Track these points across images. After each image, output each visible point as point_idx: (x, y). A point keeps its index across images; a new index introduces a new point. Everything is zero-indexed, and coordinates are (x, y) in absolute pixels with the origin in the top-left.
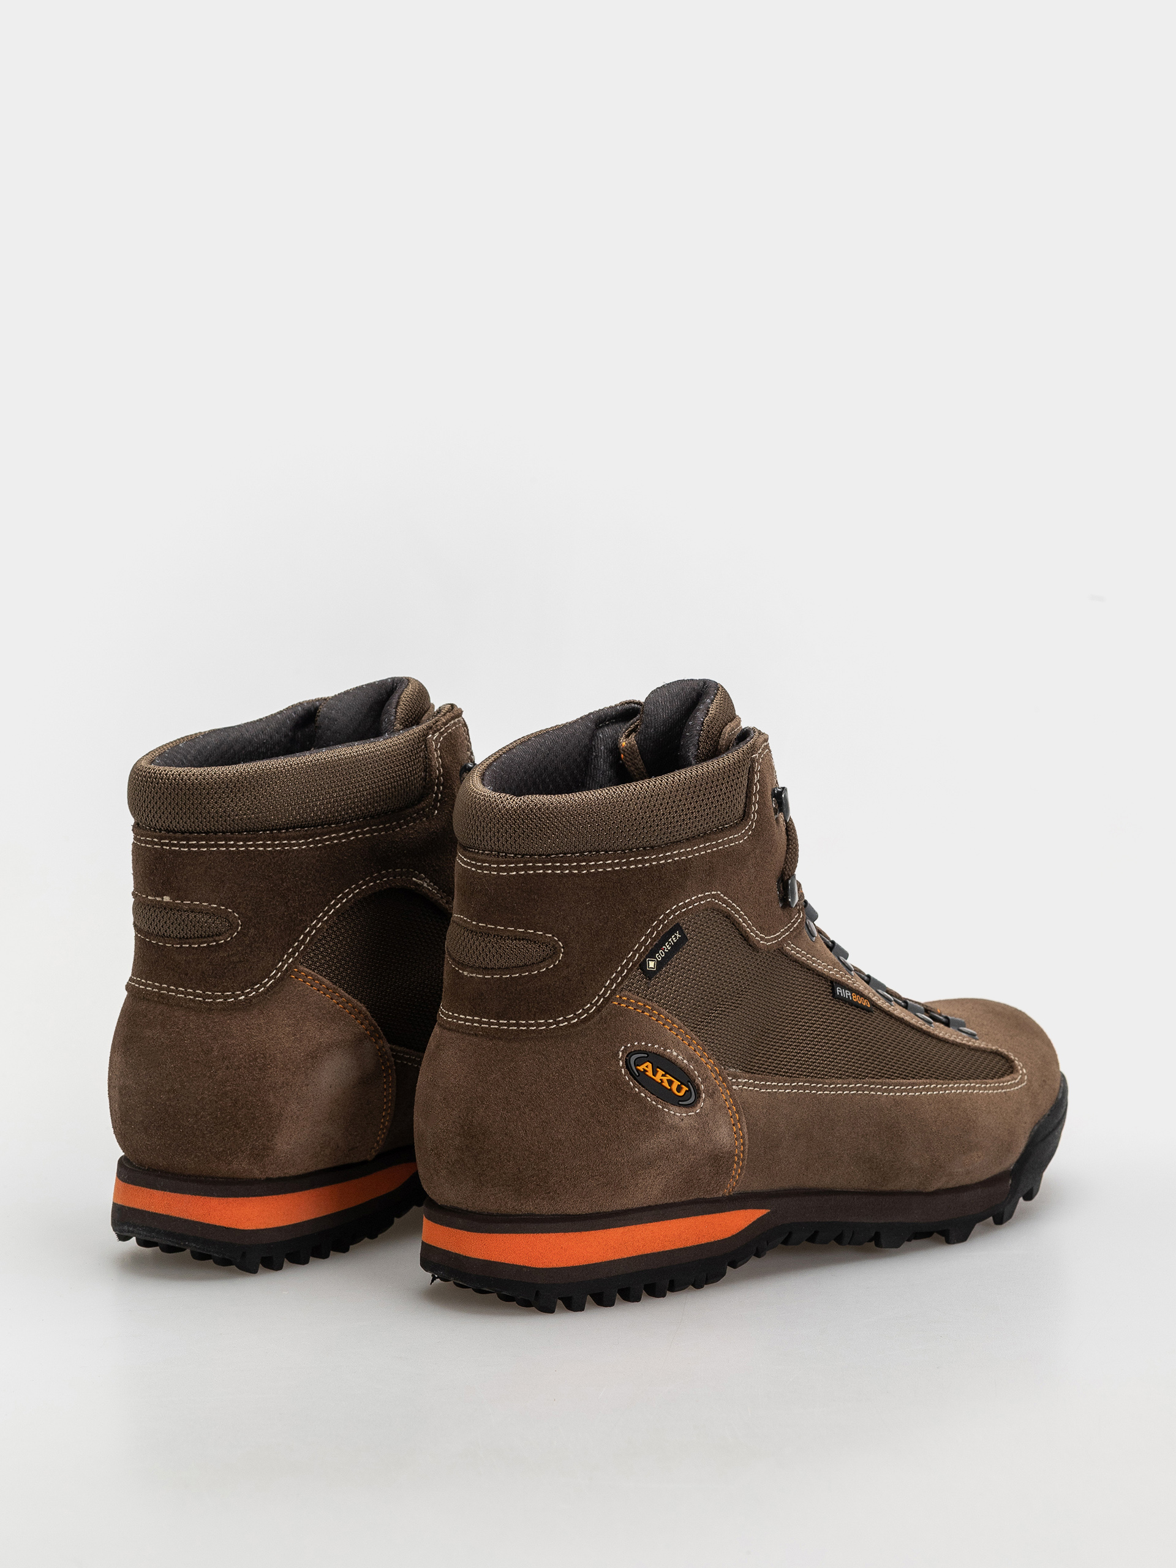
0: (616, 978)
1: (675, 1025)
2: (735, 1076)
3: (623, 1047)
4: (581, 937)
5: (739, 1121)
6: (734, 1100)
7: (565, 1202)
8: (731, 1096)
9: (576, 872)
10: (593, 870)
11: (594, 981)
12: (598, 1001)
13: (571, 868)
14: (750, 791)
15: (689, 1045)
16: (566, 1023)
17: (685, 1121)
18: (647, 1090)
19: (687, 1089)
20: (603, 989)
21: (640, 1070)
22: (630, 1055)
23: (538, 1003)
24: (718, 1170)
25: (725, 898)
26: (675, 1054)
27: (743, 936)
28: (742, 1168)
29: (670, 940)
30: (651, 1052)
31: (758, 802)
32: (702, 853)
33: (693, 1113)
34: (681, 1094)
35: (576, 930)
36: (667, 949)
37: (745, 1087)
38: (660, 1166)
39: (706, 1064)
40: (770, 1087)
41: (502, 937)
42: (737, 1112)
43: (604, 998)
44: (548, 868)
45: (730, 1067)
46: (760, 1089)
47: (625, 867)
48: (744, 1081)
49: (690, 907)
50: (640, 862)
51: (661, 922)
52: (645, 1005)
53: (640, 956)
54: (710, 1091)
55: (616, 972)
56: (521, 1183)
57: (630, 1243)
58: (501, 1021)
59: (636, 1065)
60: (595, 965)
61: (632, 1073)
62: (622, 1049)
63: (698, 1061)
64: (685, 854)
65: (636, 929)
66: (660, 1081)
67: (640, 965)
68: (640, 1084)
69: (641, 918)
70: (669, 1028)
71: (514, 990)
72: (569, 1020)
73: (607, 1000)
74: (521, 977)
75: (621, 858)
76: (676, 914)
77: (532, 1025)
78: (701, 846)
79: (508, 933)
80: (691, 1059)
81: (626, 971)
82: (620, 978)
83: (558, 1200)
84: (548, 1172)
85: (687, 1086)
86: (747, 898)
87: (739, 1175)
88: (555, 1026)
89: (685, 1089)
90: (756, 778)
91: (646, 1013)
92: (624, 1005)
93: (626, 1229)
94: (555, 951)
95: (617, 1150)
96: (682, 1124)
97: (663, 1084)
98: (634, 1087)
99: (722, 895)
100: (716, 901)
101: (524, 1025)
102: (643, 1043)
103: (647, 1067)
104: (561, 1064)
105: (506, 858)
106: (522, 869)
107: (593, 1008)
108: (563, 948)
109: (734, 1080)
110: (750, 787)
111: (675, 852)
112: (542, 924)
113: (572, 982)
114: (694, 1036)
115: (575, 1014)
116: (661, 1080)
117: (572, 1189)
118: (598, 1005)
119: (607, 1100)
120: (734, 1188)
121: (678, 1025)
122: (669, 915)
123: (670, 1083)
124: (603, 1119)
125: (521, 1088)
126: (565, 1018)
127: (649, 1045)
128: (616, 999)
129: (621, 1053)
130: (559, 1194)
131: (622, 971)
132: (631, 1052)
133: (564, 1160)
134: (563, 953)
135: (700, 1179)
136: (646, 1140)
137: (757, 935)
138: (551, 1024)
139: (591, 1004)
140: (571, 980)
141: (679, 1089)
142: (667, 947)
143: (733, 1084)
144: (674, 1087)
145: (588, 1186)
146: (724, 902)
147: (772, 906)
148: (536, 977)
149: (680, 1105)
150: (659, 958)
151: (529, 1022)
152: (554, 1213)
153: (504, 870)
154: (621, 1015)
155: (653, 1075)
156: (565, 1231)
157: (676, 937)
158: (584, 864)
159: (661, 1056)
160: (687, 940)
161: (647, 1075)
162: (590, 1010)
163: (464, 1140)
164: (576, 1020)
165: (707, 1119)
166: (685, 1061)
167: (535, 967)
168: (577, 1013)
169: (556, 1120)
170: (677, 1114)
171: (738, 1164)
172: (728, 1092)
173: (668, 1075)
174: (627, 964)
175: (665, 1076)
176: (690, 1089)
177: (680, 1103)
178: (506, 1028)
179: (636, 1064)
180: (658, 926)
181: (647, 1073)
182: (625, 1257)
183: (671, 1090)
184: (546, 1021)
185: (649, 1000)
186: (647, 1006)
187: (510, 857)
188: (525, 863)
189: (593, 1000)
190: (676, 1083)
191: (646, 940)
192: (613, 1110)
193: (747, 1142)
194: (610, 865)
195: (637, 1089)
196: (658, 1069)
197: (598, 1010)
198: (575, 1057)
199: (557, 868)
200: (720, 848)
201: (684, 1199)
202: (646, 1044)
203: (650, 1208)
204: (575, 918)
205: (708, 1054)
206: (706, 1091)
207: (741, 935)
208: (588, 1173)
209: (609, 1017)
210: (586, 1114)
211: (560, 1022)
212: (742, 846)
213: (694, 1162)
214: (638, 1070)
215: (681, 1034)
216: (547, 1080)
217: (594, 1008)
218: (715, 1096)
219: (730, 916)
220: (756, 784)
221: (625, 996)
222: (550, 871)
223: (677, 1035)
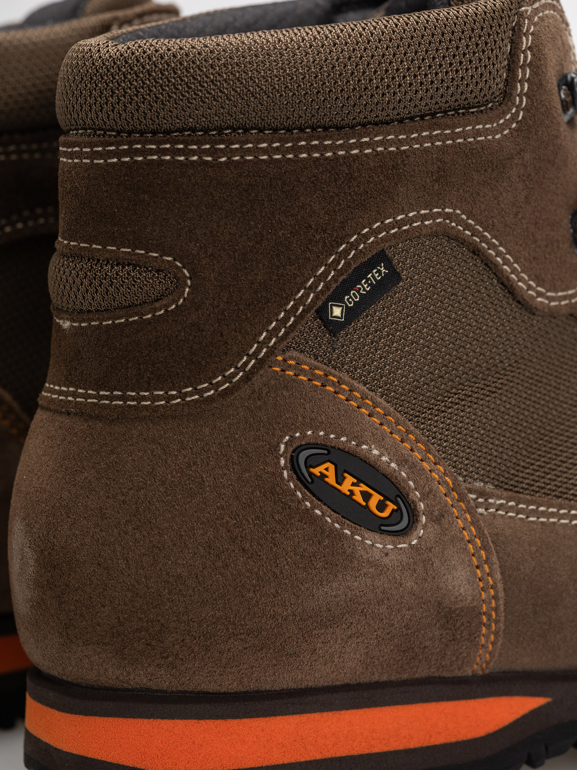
0: (277, 329)
1: (378, 409)
2: (481, 493)
3: (287, 438)
4: (218, 262)
5: (486, 562)
6: (479, 529)
7: (194, 673)
8: (473, 523)
9: (209, 159)
10: (237, 158)
11: (240, 332)
12: (246, 364)
13: (201, 152)
14: (513, 61)
15: (402, 441)
16: (197, 397)
17: (392, 557)
18: (325, 504)
19: (395, 508)
20: (256, 345)
21: (315, 475)
22: (299, 450)
23: (153, 365)
24: (454, 635)
25: (470, 221)
26: (376, 452)
27: (505, 286)
28: (496, 634)
29: (369, 276)
30: (334, 447)
31: (528, 81)
32: (426, 145)
33: (405, 545)
34: (385, 514)
35: (210, 251)
36: (364, 290)
37: (500, 512)
38: (351, 623)
39: (430, 471)
40: (543, 514)
41: (98, 261)
42: (484, 547)
43: (256, 359)
44: (165, 152)
45: (475, 480)
46: (528, 517)
47: (290, 156)
48: (499, 502)
49: (405, 228)
50: (316, 148)
51: (353, 246)
52: (326, 375)
53: (316, 298)
54: (436, 513)
55: (277, 320)
56: (123, 640)
57: (311, 739)
58: (101, 393)
59: (307, 467)
60: (242, 307)
61: (300, 478)
62: (285, 440)
63: (415, 466)
64: (395, 143)
65: (308, 254)
66: (348, 493)
67: (317, 311)
68: (314, 495)
69: (318, 237)
70: (367, 412)
71: (118, 344)
72: (200, 392)
73: (261, 363)
74: (127, 324)
75: (283, 141)
76: (380, 236)
77: (144, 398)
78: (424, 134)
79: (107, 255)
80: (402, 462)
81: (292, 319)
82: (283, 330)
83: (183, 668)
84: (162, 625)
85: (395, 503)
86: (511, 228)
87: (493, 644)
88: (179, 400)
89: (391, 506)
90: (526, 42)
91: (328, 388)
92: (291, 373)
93: (304, 717)
94: (180, 283)
95: (274, 596)
96: (386, 560)
97: (354, 497)
98: (304, 499)
99: (464, 217)
100: (454, 224)
101: (133, 399)
102: (322, 433)
103: (327, 469)
104: (186, 460)
105: (104, 137)
106: (125, 153)
107: (238, 374)
108: (190, 278)
109: (480, 500)
110: (514, 55)
111: (377, 139)
112: (157, 240)
113: (204, 333)
114: (412, 428)
115: (211, 383)
116: (349, 490)
117: (203, 653)
118: (247, 369)
119: (257, 518)
120: (488, 663)
121: (383, 409)
122: (366, 237)
123: (366, 496)
124: (251, 546)
125: (123, 495)
126: (196, 389)
127: (332, 436)
128: (277, 363)
129: (282, 447)
130: (182, 659)
131: (286, 319)
132: (301, 445)
133: (186, 608)
134: (190, 287)
135: (425, 647)
136: (325, 583)
137: (530, 287)
138: (174, 397)
139: (236, 368)
140: (203, 330)
141: (381, 506)
142: (364, 287)
143: (478, 505)
144: (373, 503)
145: (229, 650)
146: (467, 227)
147: (558, 247)
148: (150, 323)
149: (383, 532)
150: (350, 303)
151: (141, 393)
152: (180, 688)
153: (99, 155)
154: (286, 388)
155: (337, 482)
156: (199, 717)
157: (379, 272)
158: (222, 146)
159: (351, 454)
160: (400, 279)
161: (327, 483)
162: (234, 378)
163: (45, 572)
164: (212, 392)
165: (430, 555)
166: (393, 465)
167: (147, 308)
168: (214, 381)
169: (174, 545)
170: (378, 545)
171: (489, 627)
172: (468, 516)
173: (362, 485)
174: (295, 308)
175: (359, 486)
176: (399, 508)
177: (383, 528)
178: (107, 402)
179: (308, 465)
180: (346, 252)
181: (327, 479)
182: (303, 760)
183: (367, 507)
184: (166, 393)
185: (334, 368)
186: (331, 378)
187: (110, 136)
188: (131, 144)
189: (238, 362)
190: (376, 498)
191: (326, 273)
192: (267, 533)
193: (501, 594)
194: (264, 151)
195: (308, 504)
196: (346, 475)
197: (247, 378)
198: (209, 450)
199: (179, 152)
200: (459, 141)
201: (405, 676)
202: (327, 435)
203: (346, 688)
204: (207, 232)
205: (434, 456)
206: (429, 513)
207: (502, 283)
208: (227, 629)
209: (265, 390)
210: (222, 537)
211: (187, 394)
212: (499, 143)
213: (410, 620)
214: (311, 474)
215: (389, 424)
216: (163, 483)
217: (241, 374)
218: (444, 521)
219: (479, 250)
220: (524, 52)
221: (291, 358)
222: (168, 158)
223: (381, 424)
